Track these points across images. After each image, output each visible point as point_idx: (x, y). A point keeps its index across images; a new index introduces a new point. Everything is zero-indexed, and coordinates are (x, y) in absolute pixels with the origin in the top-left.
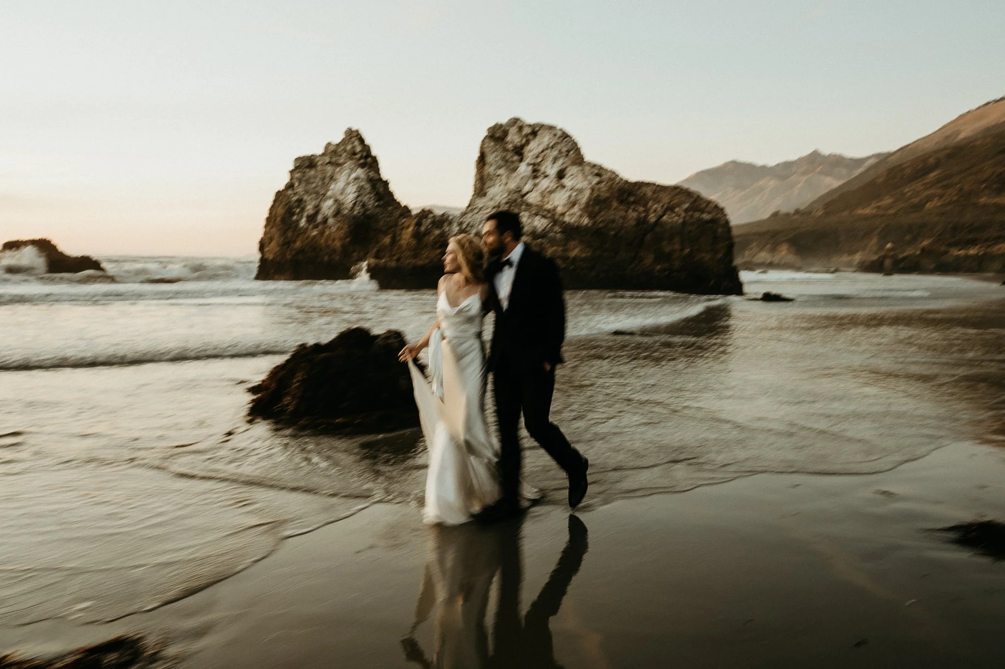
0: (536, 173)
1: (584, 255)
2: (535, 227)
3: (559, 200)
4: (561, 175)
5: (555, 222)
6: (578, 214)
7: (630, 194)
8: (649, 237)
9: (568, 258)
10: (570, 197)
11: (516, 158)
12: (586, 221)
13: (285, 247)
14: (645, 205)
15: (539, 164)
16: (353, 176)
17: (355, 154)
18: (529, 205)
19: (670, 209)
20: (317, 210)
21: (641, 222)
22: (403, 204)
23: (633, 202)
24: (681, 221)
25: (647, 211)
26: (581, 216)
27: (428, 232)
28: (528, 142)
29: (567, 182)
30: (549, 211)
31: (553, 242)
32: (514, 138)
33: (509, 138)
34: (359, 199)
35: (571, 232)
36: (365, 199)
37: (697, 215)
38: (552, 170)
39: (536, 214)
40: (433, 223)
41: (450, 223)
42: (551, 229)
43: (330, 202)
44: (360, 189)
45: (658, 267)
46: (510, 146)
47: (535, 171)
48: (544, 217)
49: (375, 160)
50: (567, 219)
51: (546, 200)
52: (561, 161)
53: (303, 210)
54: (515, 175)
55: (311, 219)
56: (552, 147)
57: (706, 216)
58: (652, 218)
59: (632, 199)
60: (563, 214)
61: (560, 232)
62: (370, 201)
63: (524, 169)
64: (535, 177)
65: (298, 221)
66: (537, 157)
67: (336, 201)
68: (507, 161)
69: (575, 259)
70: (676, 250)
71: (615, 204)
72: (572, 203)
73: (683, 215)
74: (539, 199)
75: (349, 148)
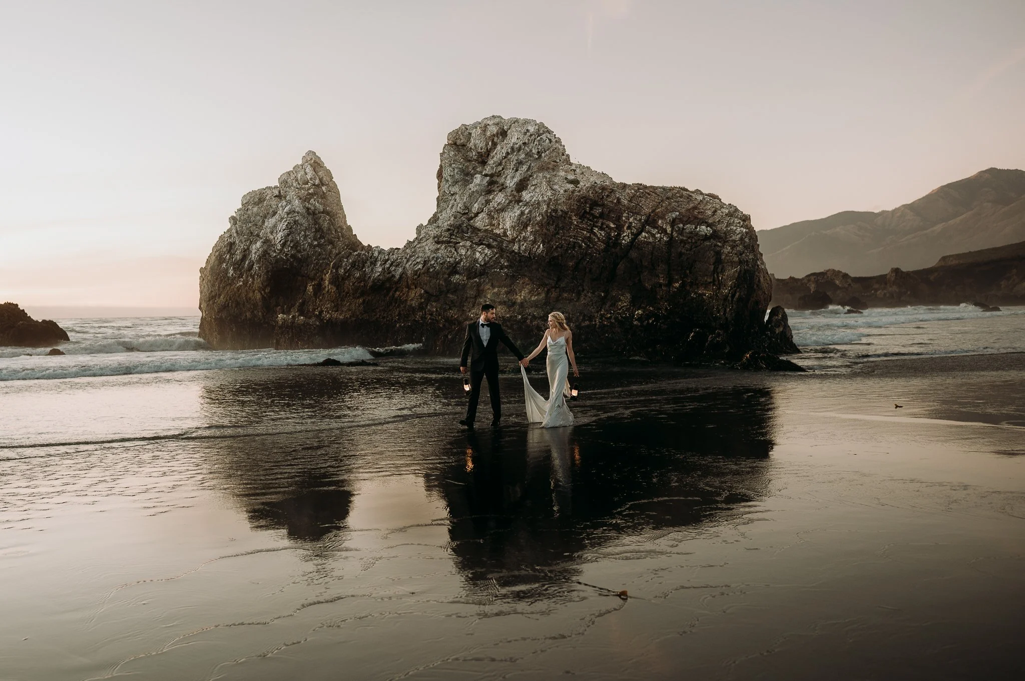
0: (492, 185)
2: (476, 261)
4: (522, 186)
6: (532, 238)
7: (594, 204)
8: (621, 266)
9: (514, 304)
10: (522, 213)
12: (540, 248)
14: (619, 218)
15: (499, 174)
16: (287, 209)
17: (306, 183)
18: (476, 230)
19: (650, 221)
20: (246, 253)
21: (612, 243)
24: (665, 239)
25: (619, 228)
26: (534, 242)
28: (494, 146)
29: (527, 194)
30: (497, 237)
32: (477, 142)
33: (472, 145)
34: (290, 238)
36: (299, 238)
37: (689, 227)
38: (511, 183)
39: (480, 243)
41: (374, 263)
42: (497, 262)
43: (259, 244)
44: (291, 229)
46: (472, 154)
47: (491, 183)
48: (489, 246)
50: (516, 247)
51: (495, 222)
55: (239, 265)
56: (519, 149)
57: (704, 229)
58: (626, 237)
59: (598, 211)
61: (506, 267)
62: (307, 240)
63: (478, 181)
64: (489, 192)
67: (266, 241)
70: (661, 285)
71: (575, 220)
72: (522, 224)
73: (669, 230)
74: (487, 221)
75: (299, 176)
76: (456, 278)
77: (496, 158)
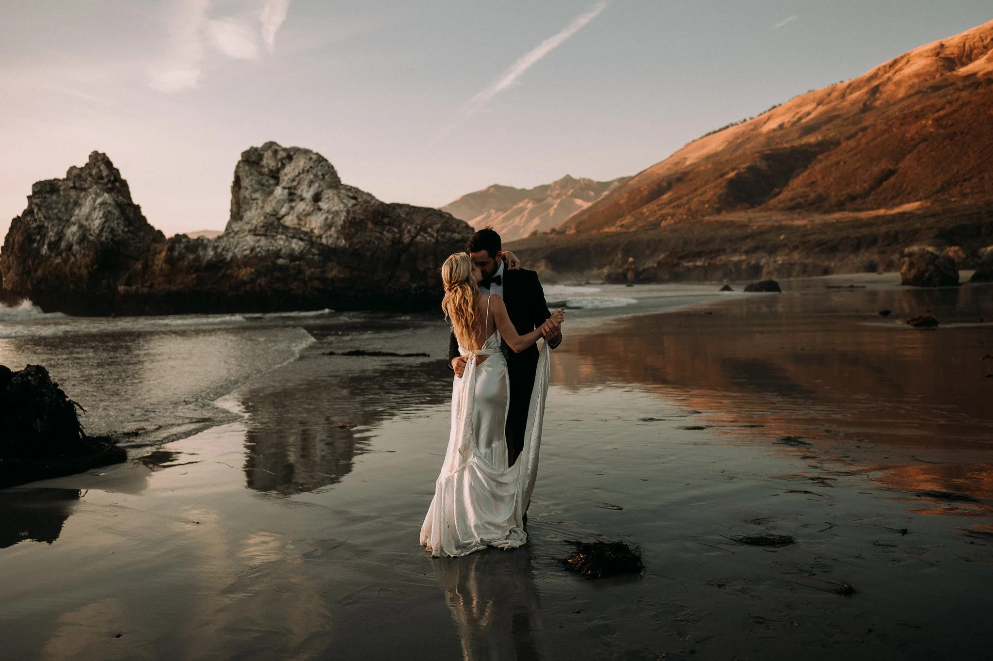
0: (292, 196)
1: (341, 276)
2: (293, 250)
3: (315, 223)
4: (317, 198)
5: (312, 244)
6: (336, 235)
7: (384, 216)
8: (404, 256)
9: (326, 279)
10: (326, 219)
11: (272, 182)
12: (343, 242)
13: (25, 276)
14: (399, 227)
15: (295, 188)
16: (99, 200)
17: (102, 178)
18: (286, 228)
19: (424, 229)
20: (60, 236)
21: (396, 242)
22: (157, 228)
23: (389, 224)
24: (433, 240)
25: (401, 232)
26: (338, 238)
27: (181, 257)
28: (283, 166)
29: (323, 205)
30: (306, 233)
31: (311, 263)
32: (269, 162)
33: (264, 162)
34: (107, 225)
35: (328, 253)
36: (114, 225)
37: (448, 234)
38: (308, 194)
39: (293, 237)
40: (186, 248)
41: (205, 247)
42: (309, 251)
43: (74, 228)
44: (107, 216)
45: (414, 285)
46: (265, 170)
47: (291, 194)
48: (301, 239)
49: (124, 184)
50: (324, 241)
51: (302, 223)
52: (317, 185)
53: (44, 237)
54: (271, 198)
55: (53, 246)
56: (308, 171)
57: (456, 236)
58: (406, 238)
59: (386, 220)
60: (320, 237)
61: (317, 254)
62: (120, 227)
63: (279, 192)
64: (291, 201)
65: (38, 250)
66: (294, 180)
67: (81, 226)
68: (263, 185)
69: (333, 280)
70: (430, 269)
71: (370, 225)
72: (328, 226)
73: (435, 235)
74: (296, 221)
75: (94, 172)
76: (281, 261)
77: (290, 176)
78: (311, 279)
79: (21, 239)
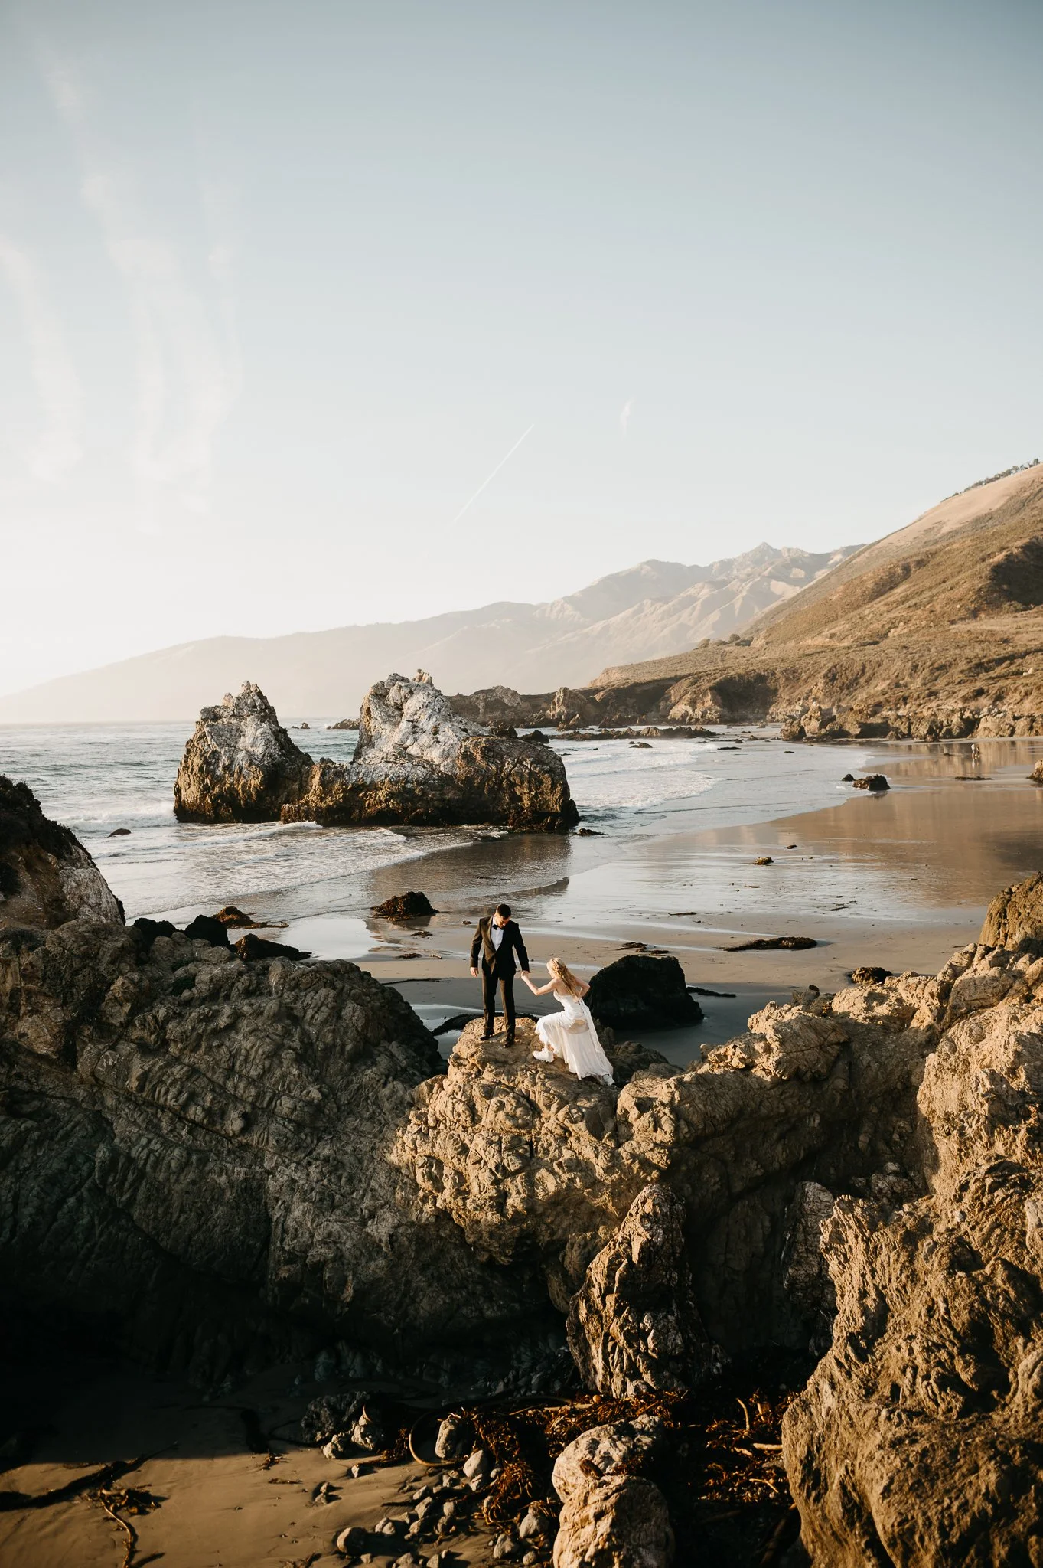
0: (415, 728)
1: (457, 798)
2: (418, 775)
3: (434, 755)
4: (436, 732)
5: (433, 771)
6: (452, 764)
7: (490, 751)
8: (505, 783)
9: (444, 800)
10: (444, 751)
11: (397, 713)
12: (457, 770)
14: (502, 758)
15: (417, 721)
16: (260, 731)
17: (255, 707)
18: (411, 756)
19: (521, 762)
20: (232, 759)
21: (499, 771)
25: (503, 763)
26: (453, 767)
27: (331, 781)
28: (405, 698)
29: (440, 737)
30: (427, 762)
31: (433, 787)
32: (394, 695)
33: (390, 696)
34: (267, 750)
35: (447, 780)
36: (272, 749)
38: (428, 726)
39: (418, 765)
40: (335, 774)
42: (431, 777)
43: (243, 754)
44: (267, 741)
46: (391, 703)
47: (414, 727)
48: (424, 767)
49: (272, 710)
50: (442, 769)
51: (425, 753)
52: (434, 719)
53: (219, 760)
54: (397, 730)
55: (226, 768)
58: (507, 769)
59: (491, 754)
60: (439, 765)
61: (437, 780)
62: (275, 751)
63: (404, 725)
64: (415, 733)
65: (215, 770)
66: (416, 714)
67: (247, 752)
68: (389, 716)
69: (450, 801)
71: (479, 758)
72: (446, 756)
74: (419, 751)
75: (249, 702)
76: (409, 785)
77: (412, 711)
78: (432, 799)
79: (200, 762)
